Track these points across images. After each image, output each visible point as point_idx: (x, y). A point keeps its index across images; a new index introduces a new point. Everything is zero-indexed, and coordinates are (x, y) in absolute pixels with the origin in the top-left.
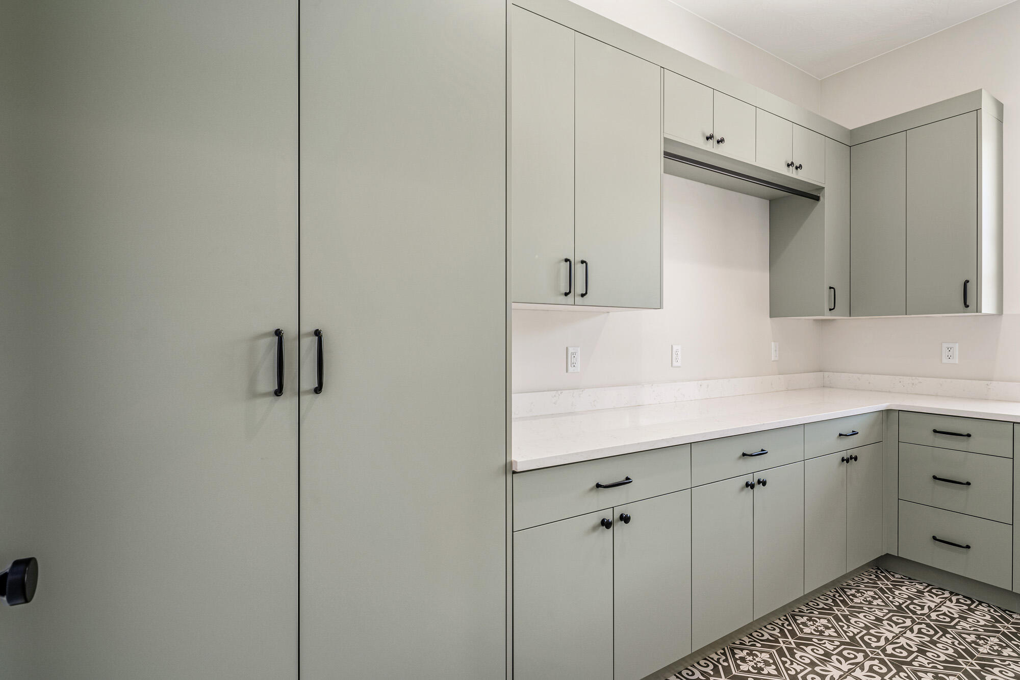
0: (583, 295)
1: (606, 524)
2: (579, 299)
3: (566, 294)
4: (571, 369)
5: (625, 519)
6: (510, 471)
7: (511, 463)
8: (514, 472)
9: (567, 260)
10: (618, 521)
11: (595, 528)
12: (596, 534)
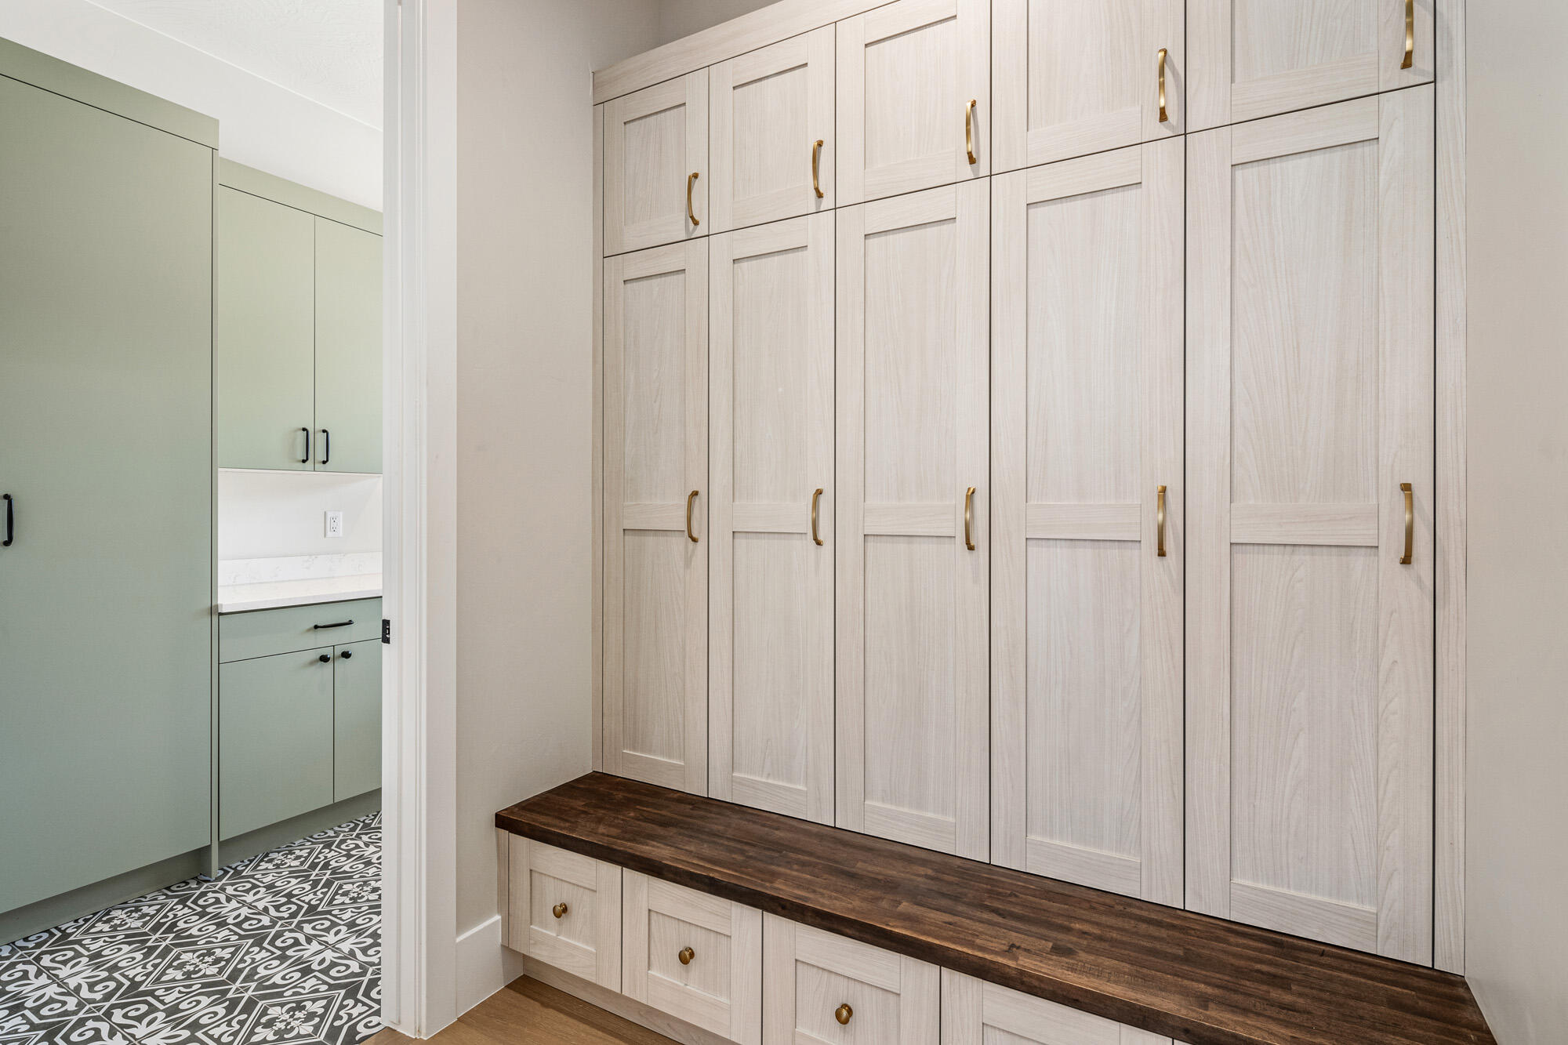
0: (324, 462)
1: (324, 659)
2: (319, 466)
3: (304, 461)
4: (329, 534)
5: (346, 655)
6: (214, 611)
7: (217, 606)
8: (221, 614)
9: (304, 429)
10: (339, 657)
11: (312, 663)
12: (313, 668)
